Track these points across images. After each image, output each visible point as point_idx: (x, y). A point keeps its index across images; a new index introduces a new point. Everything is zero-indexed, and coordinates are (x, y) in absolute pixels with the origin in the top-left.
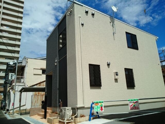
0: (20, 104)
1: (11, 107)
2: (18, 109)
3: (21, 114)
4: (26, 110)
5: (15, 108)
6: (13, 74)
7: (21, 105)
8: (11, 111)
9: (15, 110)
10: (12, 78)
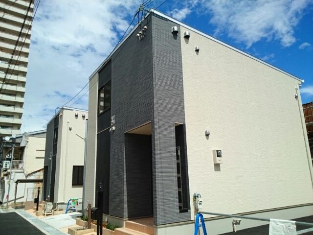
0: (15, 197)
1: (5, 200)
2: (14, 202)
3: (16, 208)
4: (22, 203)
5: (9, 200)
6: (8, 161)
7: (17, 198)
8: (5, 205)
9: (9, 204)
10: (6, 167)
